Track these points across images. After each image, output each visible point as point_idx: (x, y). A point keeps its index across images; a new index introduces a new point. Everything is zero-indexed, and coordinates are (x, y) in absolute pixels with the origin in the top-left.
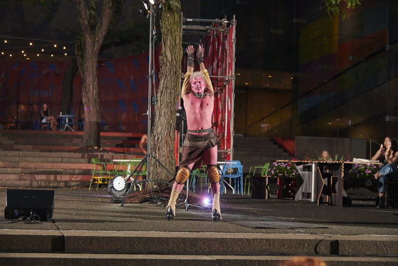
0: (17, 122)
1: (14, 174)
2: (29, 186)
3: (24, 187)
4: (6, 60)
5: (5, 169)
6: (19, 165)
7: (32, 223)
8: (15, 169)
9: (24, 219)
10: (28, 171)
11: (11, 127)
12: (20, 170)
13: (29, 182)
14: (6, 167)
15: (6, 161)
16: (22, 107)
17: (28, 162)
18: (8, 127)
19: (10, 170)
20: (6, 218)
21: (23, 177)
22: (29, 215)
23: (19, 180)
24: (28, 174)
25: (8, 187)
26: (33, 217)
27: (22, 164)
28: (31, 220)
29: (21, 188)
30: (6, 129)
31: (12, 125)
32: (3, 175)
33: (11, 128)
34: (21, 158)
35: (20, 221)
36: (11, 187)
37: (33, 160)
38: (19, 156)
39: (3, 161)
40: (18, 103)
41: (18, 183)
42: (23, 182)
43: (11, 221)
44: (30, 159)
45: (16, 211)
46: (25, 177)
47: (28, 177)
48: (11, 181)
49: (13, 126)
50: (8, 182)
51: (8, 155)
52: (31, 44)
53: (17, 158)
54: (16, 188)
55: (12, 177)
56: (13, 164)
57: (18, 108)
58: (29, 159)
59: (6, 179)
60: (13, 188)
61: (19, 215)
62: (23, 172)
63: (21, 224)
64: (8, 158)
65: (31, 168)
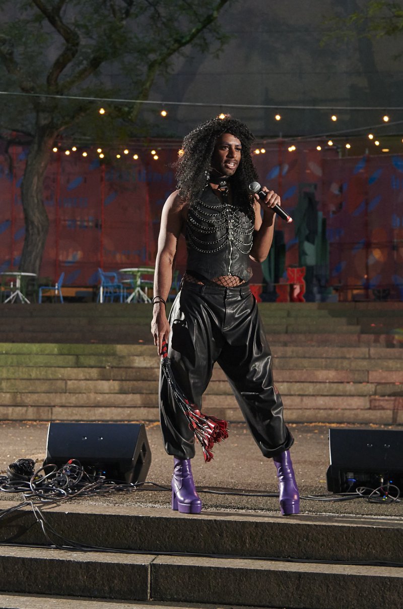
0: (366, 287)
1: (359, 396)
2: (391, 421)
3: (381, 424)
4: (340, 157)
5: (341, 387)
6: (370, 378)
7: (383, 502)
8: (361, 385)
9: (366, 493)
10: (389, 389)
11: (354, 296)
12: (370, 388)
13: (389, 413)
14: (342, 383)
15: (343, 369)
16: (377, 255)
17: (389, 369)
18: (350, 297)
19: (350, 387)
20: (330, 489)
21: (377, 404)
22: (377, 484)
23: (370, 409)
24: (389, 395)
25: (349, 423)
26: (385, 489)
27: (375, 374)
28: (382, 495)
29: (373, 426)
30: (345, 300)
31: (355, 292)
32: (336, 398)
33: (355, 300)
34: (373, 361)
35: (358, 497)
36: (354, 424)
37: (399, 365)
38: (370, 358)
39: (336, 369)
40: (368, 246)
41: (368, 415)
42: (378, 414)
43: (340, 497)
44: (391, 363)
45: (350, 475)
46: (382, 403)
47: (387, 403)
48: (353, 412)
49: (357, 295)
50: (347, 413)
51: (348, 356)
52: (386, 119)
53: (365, 363)
54: (363, 427)
55: (356, 402)
56: (356, 376)
57: (367, 258)
58: (391, 365)
59: (343, 407)
60: (357, 427)
61: (357, 485)
62: (378, 391)
63: (359, 502)
64: (346, 363)
65: (394, 383)
